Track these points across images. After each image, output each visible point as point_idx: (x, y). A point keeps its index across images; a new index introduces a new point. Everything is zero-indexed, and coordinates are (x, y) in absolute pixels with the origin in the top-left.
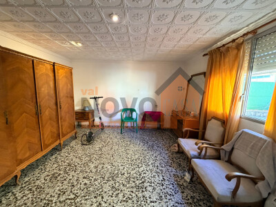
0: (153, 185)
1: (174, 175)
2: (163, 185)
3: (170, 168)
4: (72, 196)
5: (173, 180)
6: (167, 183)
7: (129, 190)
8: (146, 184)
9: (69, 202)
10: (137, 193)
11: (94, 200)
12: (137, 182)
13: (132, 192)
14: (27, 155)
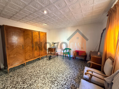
0: (58, 84)
1: (73, 85)
2: (63, 86)
3: (73, 81)
4: (32, 74)
5: (70, 87)
6: (66, 86)
7: (48, 81)
8: (56, 82)
9: (30, 75)
10: (50, 83)
11: (36, 78)
12: (53, 80)
13: (48, 82)
14: (29, 58)
